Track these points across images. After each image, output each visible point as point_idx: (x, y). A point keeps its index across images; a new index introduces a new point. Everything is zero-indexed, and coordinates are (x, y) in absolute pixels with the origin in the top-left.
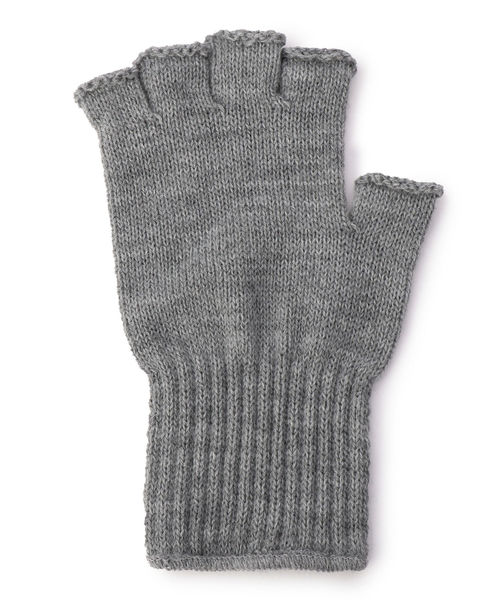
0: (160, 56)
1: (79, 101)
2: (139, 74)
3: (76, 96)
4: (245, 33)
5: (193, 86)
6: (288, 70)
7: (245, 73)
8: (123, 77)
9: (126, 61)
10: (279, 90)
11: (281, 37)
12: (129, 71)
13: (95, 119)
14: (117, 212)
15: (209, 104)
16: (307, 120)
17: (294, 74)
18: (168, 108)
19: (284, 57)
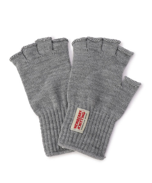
0: (26, 48)
1: (11, 61)
2: (22, 52)
3: (10, 60)
4: (43, 39)
5: (34, 53)
6: (54, 44)
7: (45, 47)
8: (19, 54)
9: (19, 50)
10: (53, 49)
11: (51, 38)
12: (20, 52)
13: (15, 64)
14: (24, 83)
15: (39, 56)
16: (60, 54)
17: (55, 45)
18: (30, 58)
19: (52, 42)
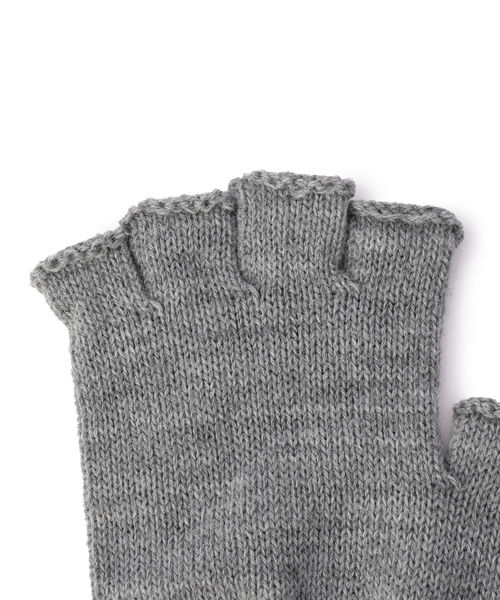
0: (161, 212)
1: (38, 285)
2: (128, 240)
3: (33, 278)
4: (294, 178)
5: (209, 257)
6: (357, 235)
7: (292, 238)
8: (106, 246)
9: (107, 220)
10: (343, 265)
11: (349, 186)
12: (112, 237)
13: (64, 312)
14: (93, 451)
15: (235, 285)
16: (384, 312)
17: (366, 242)
18: (172, 292)
19: (351, 215)
